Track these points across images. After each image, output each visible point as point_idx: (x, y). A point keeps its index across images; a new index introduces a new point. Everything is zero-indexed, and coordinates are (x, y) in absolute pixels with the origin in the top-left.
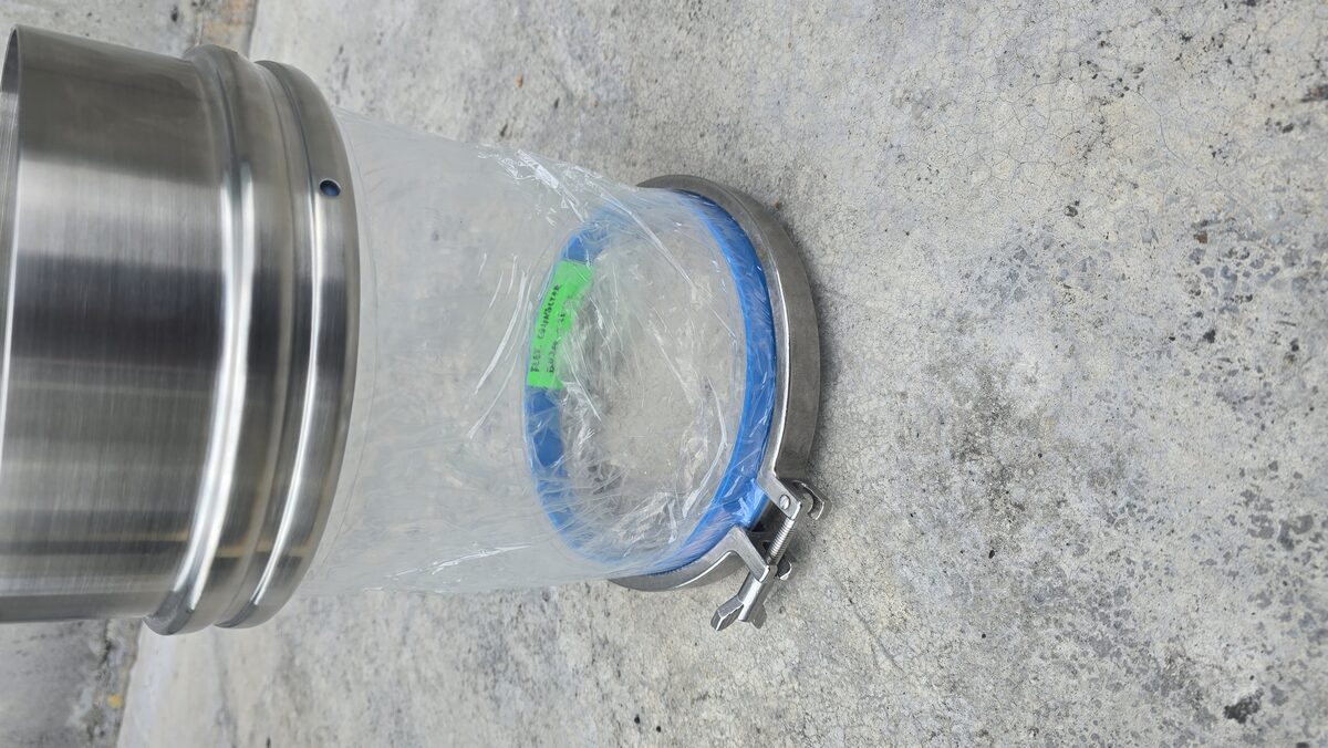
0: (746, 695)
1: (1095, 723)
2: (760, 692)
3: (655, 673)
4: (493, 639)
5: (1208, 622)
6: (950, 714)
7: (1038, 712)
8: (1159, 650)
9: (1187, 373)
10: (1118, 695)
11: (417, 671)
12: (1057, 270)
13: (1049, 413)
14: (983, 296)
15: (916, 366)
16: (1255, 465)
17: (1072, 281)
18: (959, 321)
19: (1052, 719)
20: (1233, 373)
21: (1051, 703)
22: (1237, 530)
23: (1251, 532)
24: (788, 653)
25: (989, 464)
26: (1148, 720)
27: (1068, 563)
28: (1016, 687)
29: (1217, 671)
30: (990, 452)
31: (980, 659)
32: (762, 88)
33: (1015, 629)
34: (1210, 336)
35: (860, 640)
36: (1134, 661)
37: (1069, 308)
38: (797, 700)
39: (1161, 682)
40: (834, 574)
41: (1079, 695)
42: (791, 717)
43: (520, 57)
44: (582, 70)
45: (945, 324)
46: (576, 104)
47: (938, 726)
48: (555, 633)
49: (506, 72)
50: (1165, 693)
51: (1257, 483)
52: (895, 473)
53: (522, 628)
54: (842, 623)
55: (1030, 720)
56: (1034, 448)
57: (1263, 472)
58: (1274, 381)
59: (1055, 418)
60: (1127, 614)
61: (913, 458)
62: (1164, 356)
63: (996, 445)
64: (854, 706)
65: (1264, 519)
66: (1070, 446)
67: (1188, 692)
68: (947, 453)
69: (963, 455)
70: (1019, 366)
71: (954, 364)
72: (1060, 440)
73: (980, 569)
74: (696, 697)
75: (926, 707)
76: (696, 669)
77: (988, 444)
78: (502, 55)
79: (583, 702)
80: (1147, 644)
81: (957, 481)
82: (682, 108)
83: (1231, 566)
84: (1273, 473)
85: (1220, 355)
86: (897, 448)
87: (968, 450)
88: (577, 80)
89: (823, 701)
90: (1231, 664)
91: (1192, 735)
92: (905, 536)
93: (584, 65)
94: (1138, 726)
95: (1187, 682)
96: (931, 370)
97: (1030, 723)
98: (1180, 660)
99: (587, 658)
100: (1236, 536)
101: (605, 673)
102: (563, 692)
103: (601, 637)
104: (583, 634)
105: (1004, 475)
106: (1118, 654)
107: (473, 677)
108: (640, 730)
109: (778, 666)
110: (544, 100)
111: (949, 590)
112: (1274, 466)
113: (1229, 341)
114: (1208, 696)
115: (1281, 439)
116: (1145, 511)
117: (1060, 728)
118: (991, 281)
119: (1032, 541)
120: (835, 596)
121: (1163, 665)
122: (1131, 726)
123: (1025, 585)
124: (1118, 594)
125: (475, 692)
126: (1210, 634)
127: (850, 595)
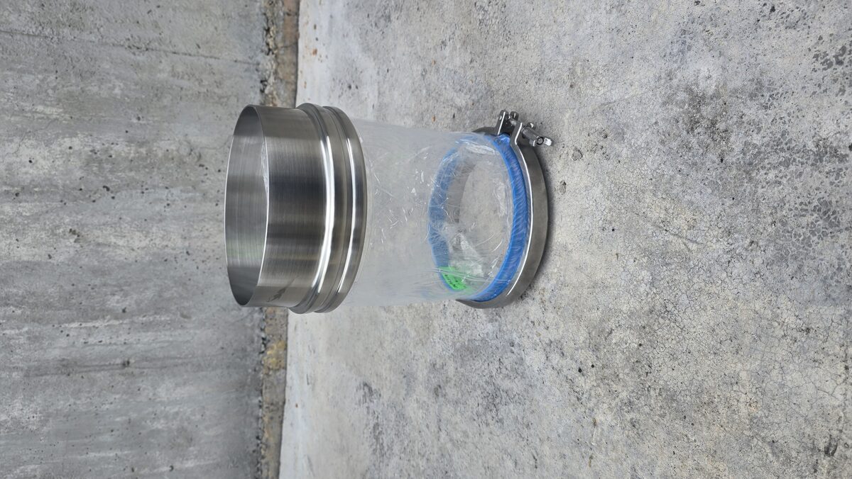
0: (632, 314)
1: (798, 198)
2: (638, 308)
3: (582, 339)
4: (490, 389)
5: (825, 117)
6: (733, 246)
7: (771, 214)
8: (811, 145)
9: (770, 29)
10: (802, 178)
11: (451, 440)
12: (701, 28)
13: (722, 84)
14: (674, 59)
15: (657, 107)
16: (813, 43)
17: (709, 27)
18: (668, 76)
19: (778, 211)
20: (788, 16)
21: (776, 205)
22: (818, 72)
23: (825, 69)
24: (646, 278)
25: (705, 123)
26: (820, 178)
27: (756, 139)
28: (757, 210)
29: (838, 135)
30: (704, 118)
31: (736, 210)
32: (548, 45)
33: (746, 184)
34: (773, 10)
35: (678, 244)
36: (802, 158)
37: (712, 38)
38: (658, 297)
39: (818, 158)
40: (654, 224)
41: (786, 191)
42: (658, 307)
43: (431, 108)
44: (463, 94)
45: (663, 81)
46: (463, 110)
47: (729, 256)
48: (522, 359)
49: (425, 119)
50: (821, 161)
51: (817, 49)
52: (665, 159)
53: (504, 370)
54: (666, 243)
55: (769, 220)
56: (722, 103)
57: (817, 43)
58: (805, 8)
59: (725, 84)
60: (790, 141)
61: (671, 146)
62: (758, 30)
63: (705, 114)
64: (686, 278)
65: (827, 60)
66: (736, 91)
67: (831, 153)
68: (685, 133)
69: (692, 128)
70: (701, 75)
71: (673, 94)
72: (731, 91)
73: (720, 170)
74: (606, 335)
75: (720, 252)
76: (602, 321)
77: (701, 116)
78: (422, 114)
79: (549, 384)
80: (804, 146)
81: (694, 141)
82: (514, 78)
83: (823, 88)
84: (821, 41)
85: (780, 14)
86: (661, 147)
87: (693, 124)
88: (461, 100)
89: (670, 287)
90: (842, 127)
91: (841, 169)
92: (680, 182)
93: (462, 92)
94: (817, 184)
95: (828, 149)
96: (664, 104)
97: (770, 221)
98: (821, 142)
99: (543, 358)
100: (819, 75)
101: (555, 358)
102: (536, 386)
103: (548, 342)
104: (538, 348)
105: (713, 123)
106: (795, 160)
107: (484, 418)
108: (583, 375)
109: (643, 288)
110: (447, 119)
111: (709, 191)
112: (821, 38)
113: (781, 6)
114: (840, 148)
115: (818, 26)
116: (778, 93)
117: (784, 213)
118: (675, 51)
119: (737, 142)
120: (658, 234)
121: (815, 150)
122: (814, 187)
123: (742, 163)
124: (783, 135)
125: (487, 425)
126: (828, 122)
127: (665, 228)
